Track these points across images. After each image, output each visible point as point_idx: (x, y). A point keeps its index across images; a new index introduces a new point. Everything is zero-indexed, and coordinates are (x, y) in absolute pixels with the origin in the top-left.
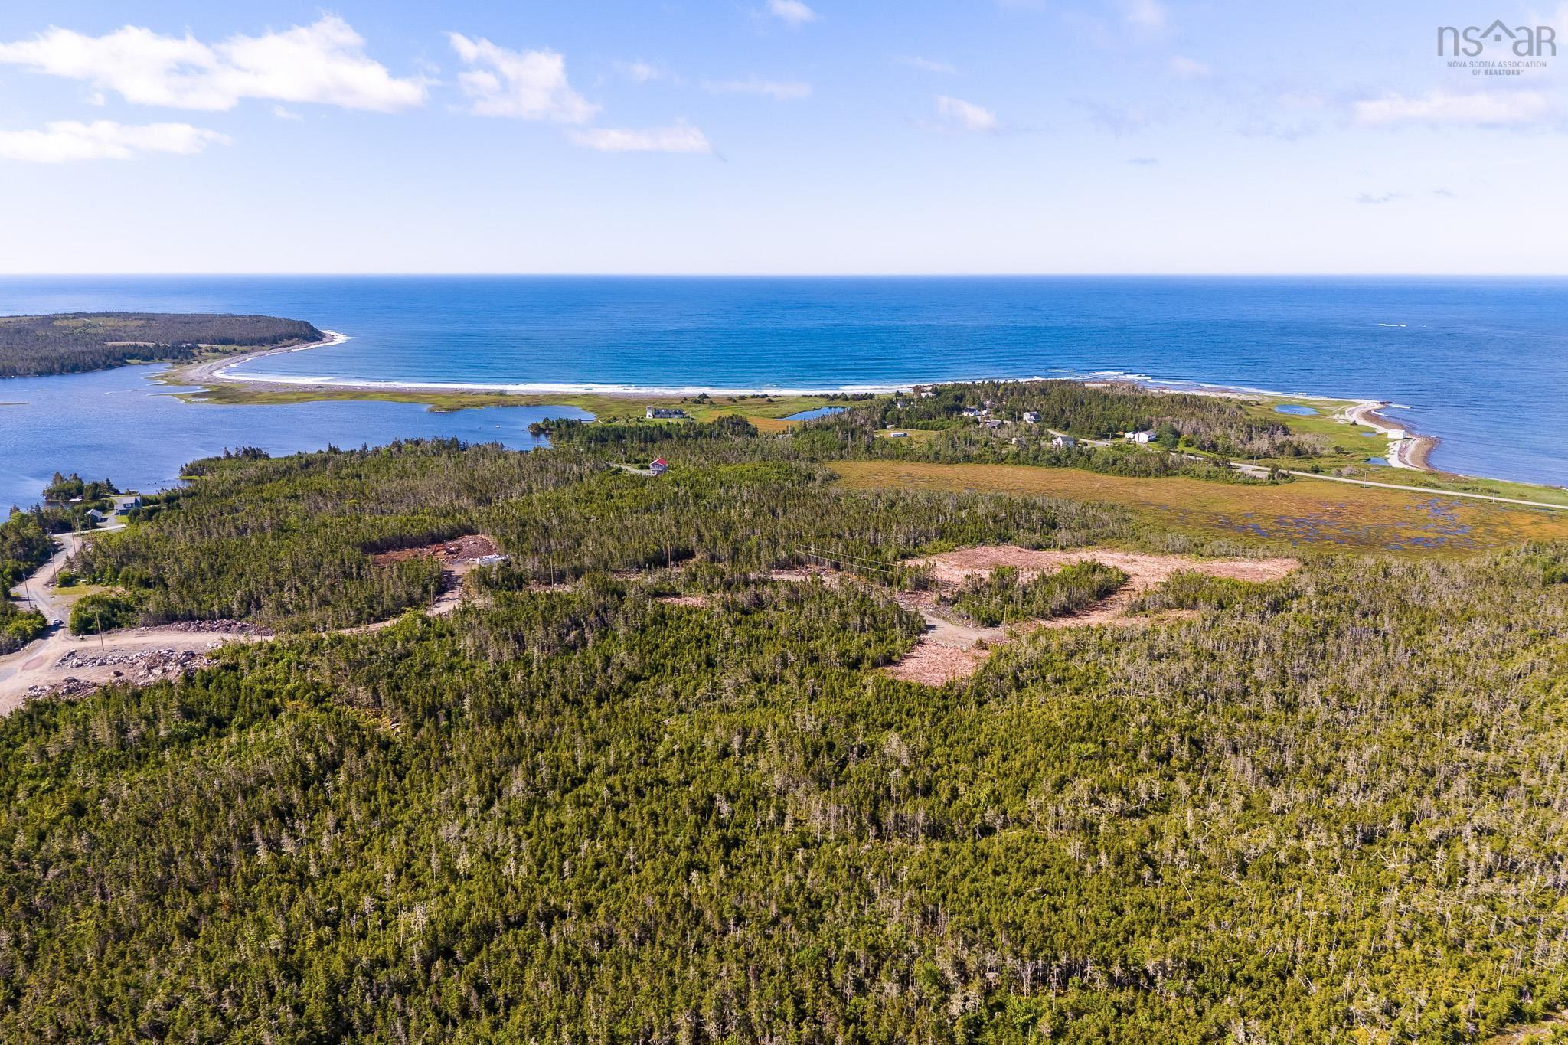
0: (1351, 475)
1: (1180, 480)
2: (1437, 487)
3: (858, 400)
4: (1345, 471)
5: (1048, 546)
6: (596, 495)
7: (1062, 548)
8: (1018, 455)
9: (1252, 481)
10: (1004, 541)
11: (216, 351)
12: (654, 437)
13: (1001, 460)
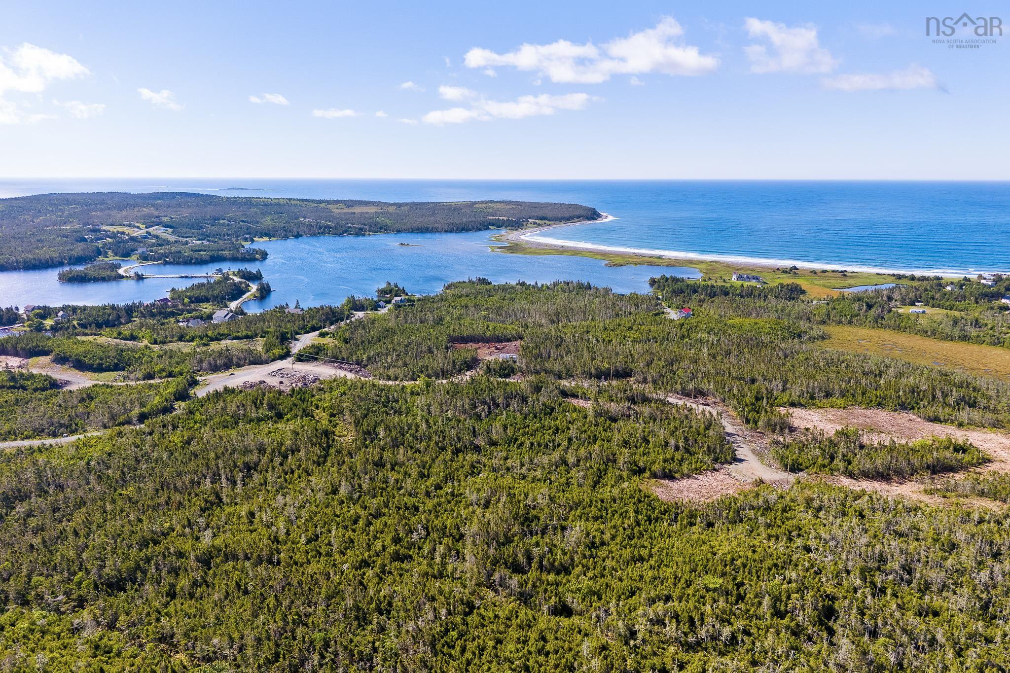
11: (535, 223)
12: (717, 293)
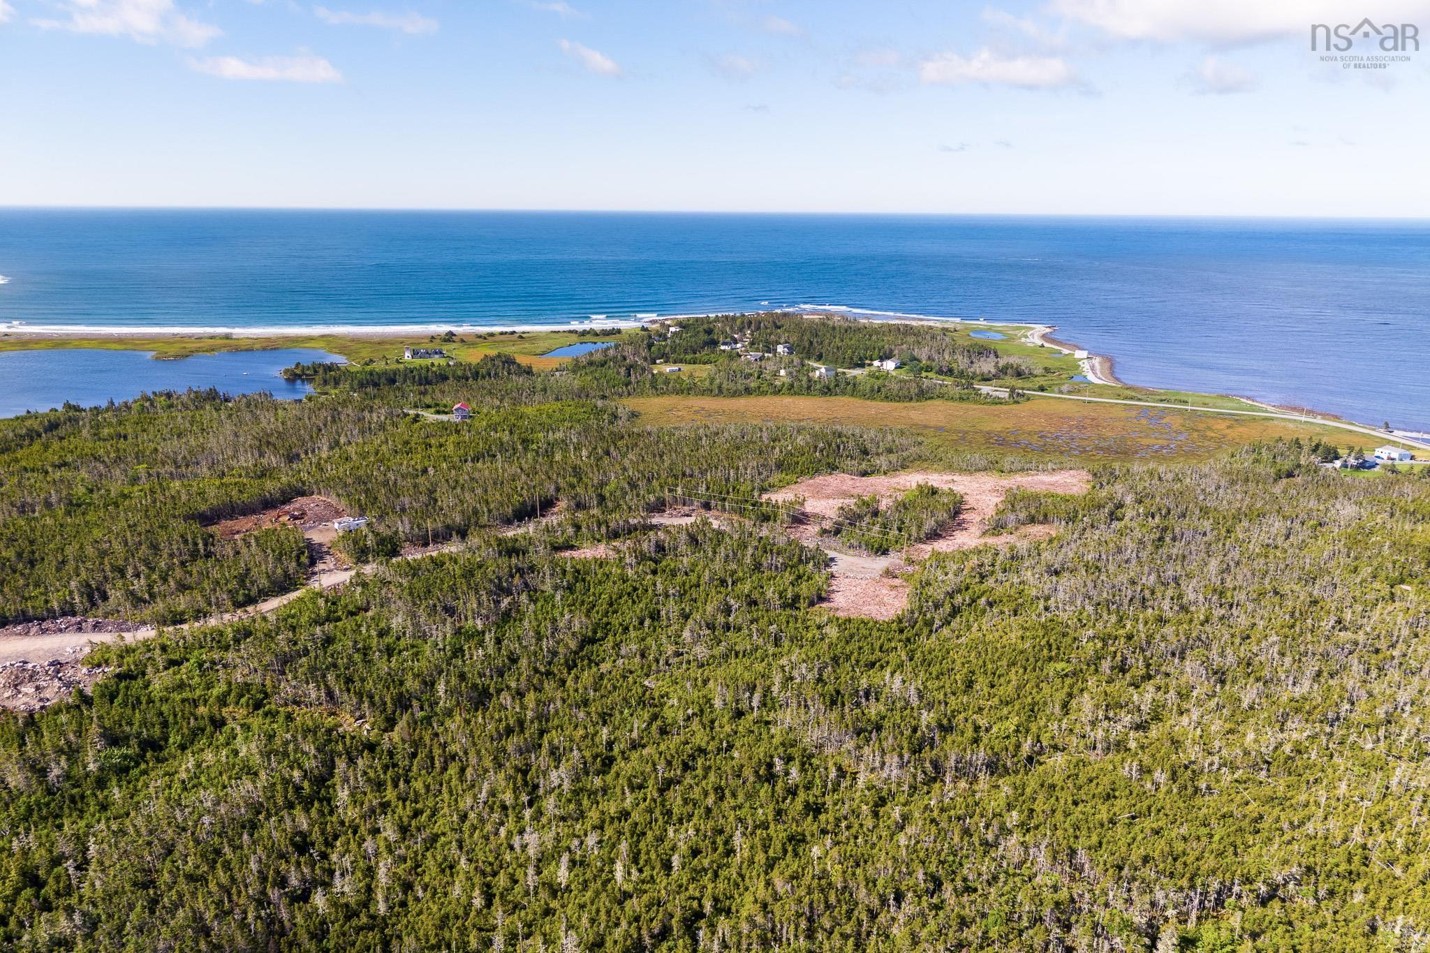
0: (1069, 392)
1: (937, 402)
2: (1140, 400)
3: (608, 335)
4: (1065, 388)
5: (873, 472)
6: (413, 445)
7: (885, 473)
8: (792, 386)
9: (998, 402)
10: (833, 469)
12: (430, 378)
13: (777, 392)
